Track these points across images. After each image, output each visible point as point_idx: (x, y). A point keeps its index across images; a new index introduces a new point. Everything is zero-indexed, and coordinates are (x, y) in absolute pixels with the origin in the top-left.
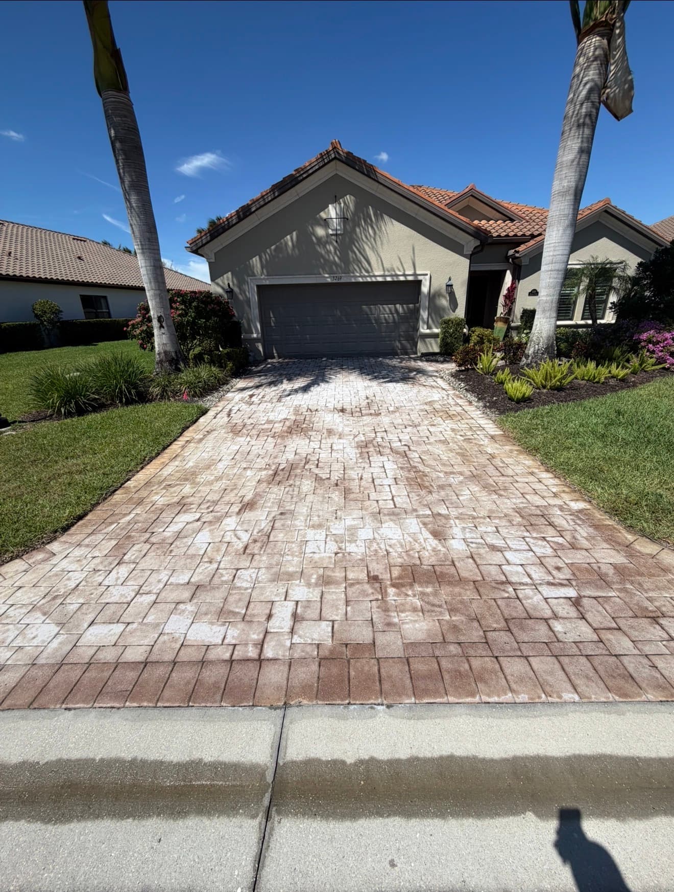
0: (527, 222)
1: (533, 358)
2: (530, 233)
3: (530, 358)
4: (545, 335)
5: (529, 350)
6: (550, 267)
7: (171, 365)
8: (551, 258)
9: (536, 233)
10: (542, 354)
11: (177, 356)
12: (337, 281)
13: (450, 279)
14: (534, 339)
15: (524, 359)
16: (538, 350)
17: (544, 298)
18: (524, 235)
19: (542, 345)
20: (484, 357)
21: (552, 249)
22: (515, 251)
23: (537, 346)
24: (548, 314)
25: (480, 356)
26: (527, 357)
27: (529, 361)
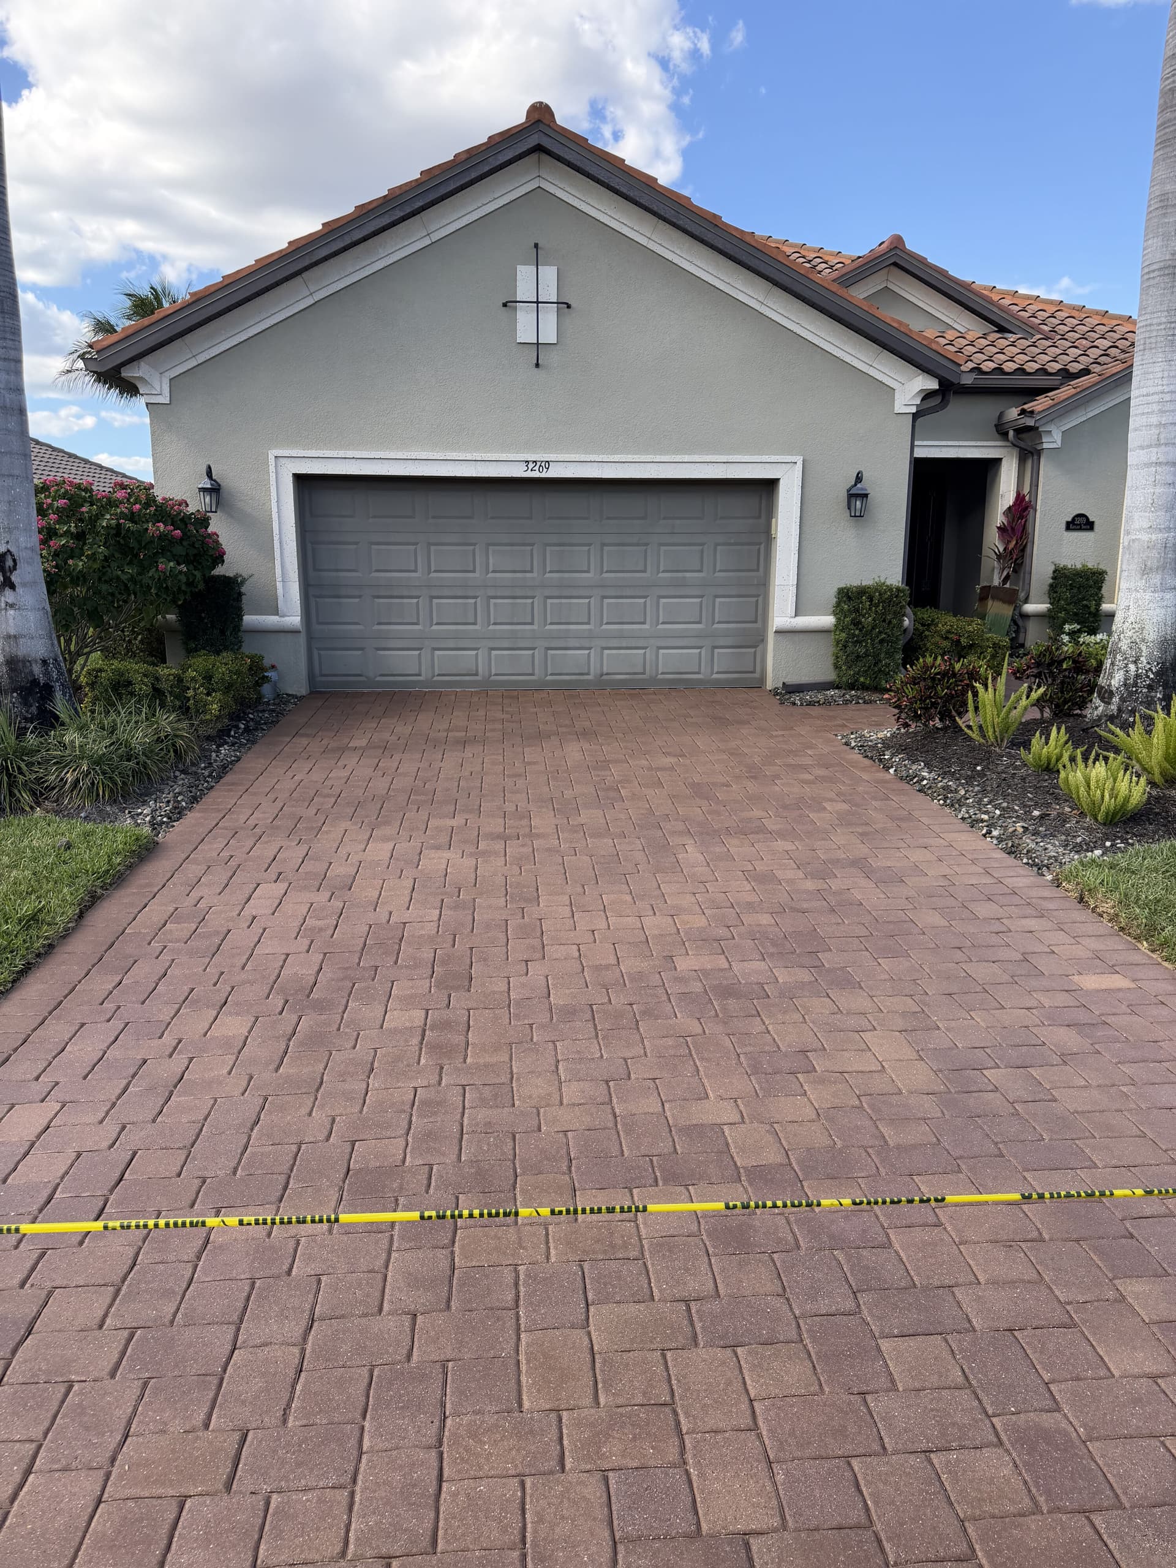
0: (1047, 339)
1: (1123, 700)
2: (1057, 366)
3: (1116, 700)
4: (1152, 634)
5: (1111, 676)
6: (1154, 455)
7: (26, 703)
8: (1155, 431)
9: (1075, 368)
10: (1150, 687)
11: (47, 673)
12: (536, 474)
13: (859, 478)
14: (1124, 645)
15: (1097, 701)
16: (1137, 676)
17: (1145, 537)
18: (1043, 371)
19: (1147, 661)
20: (986, 697)
21: (1155, 407)
22: (1023, 412)
23: (1132, 667)
24: (1156, 579)
25: (975, 694)
26: (1107, 695)
27: (1114, 707)
